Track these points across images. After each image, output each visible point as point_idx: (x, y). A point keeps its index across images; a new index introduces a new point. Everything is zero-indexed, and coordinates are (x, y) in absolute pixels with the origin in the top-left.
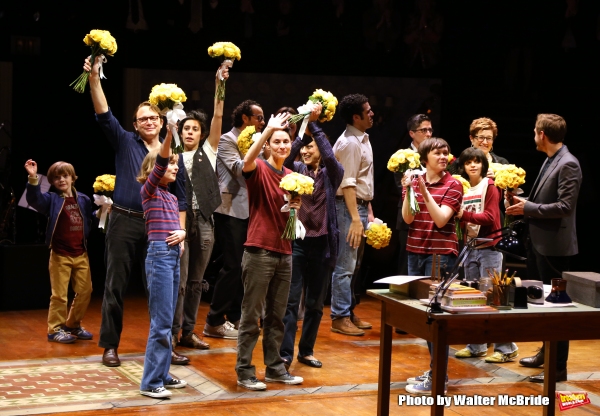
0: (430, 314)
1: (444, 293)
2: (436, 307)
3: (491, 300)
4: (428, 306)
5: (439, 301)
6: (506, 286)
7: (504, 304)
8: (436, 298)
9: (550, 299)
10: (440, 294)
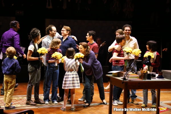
0: (123, 81)
1: (127, 75)
2: (124, 79)
3: (140, 77)
4: (122, 79)
5: (125, 77)
6: (145, 73)
7: (144, 78)
8: (125, 76)
9: (158, 77)
10: (126, 75)
